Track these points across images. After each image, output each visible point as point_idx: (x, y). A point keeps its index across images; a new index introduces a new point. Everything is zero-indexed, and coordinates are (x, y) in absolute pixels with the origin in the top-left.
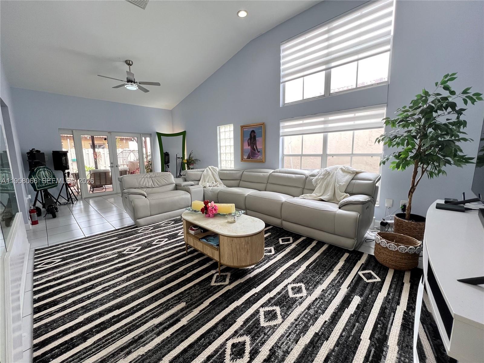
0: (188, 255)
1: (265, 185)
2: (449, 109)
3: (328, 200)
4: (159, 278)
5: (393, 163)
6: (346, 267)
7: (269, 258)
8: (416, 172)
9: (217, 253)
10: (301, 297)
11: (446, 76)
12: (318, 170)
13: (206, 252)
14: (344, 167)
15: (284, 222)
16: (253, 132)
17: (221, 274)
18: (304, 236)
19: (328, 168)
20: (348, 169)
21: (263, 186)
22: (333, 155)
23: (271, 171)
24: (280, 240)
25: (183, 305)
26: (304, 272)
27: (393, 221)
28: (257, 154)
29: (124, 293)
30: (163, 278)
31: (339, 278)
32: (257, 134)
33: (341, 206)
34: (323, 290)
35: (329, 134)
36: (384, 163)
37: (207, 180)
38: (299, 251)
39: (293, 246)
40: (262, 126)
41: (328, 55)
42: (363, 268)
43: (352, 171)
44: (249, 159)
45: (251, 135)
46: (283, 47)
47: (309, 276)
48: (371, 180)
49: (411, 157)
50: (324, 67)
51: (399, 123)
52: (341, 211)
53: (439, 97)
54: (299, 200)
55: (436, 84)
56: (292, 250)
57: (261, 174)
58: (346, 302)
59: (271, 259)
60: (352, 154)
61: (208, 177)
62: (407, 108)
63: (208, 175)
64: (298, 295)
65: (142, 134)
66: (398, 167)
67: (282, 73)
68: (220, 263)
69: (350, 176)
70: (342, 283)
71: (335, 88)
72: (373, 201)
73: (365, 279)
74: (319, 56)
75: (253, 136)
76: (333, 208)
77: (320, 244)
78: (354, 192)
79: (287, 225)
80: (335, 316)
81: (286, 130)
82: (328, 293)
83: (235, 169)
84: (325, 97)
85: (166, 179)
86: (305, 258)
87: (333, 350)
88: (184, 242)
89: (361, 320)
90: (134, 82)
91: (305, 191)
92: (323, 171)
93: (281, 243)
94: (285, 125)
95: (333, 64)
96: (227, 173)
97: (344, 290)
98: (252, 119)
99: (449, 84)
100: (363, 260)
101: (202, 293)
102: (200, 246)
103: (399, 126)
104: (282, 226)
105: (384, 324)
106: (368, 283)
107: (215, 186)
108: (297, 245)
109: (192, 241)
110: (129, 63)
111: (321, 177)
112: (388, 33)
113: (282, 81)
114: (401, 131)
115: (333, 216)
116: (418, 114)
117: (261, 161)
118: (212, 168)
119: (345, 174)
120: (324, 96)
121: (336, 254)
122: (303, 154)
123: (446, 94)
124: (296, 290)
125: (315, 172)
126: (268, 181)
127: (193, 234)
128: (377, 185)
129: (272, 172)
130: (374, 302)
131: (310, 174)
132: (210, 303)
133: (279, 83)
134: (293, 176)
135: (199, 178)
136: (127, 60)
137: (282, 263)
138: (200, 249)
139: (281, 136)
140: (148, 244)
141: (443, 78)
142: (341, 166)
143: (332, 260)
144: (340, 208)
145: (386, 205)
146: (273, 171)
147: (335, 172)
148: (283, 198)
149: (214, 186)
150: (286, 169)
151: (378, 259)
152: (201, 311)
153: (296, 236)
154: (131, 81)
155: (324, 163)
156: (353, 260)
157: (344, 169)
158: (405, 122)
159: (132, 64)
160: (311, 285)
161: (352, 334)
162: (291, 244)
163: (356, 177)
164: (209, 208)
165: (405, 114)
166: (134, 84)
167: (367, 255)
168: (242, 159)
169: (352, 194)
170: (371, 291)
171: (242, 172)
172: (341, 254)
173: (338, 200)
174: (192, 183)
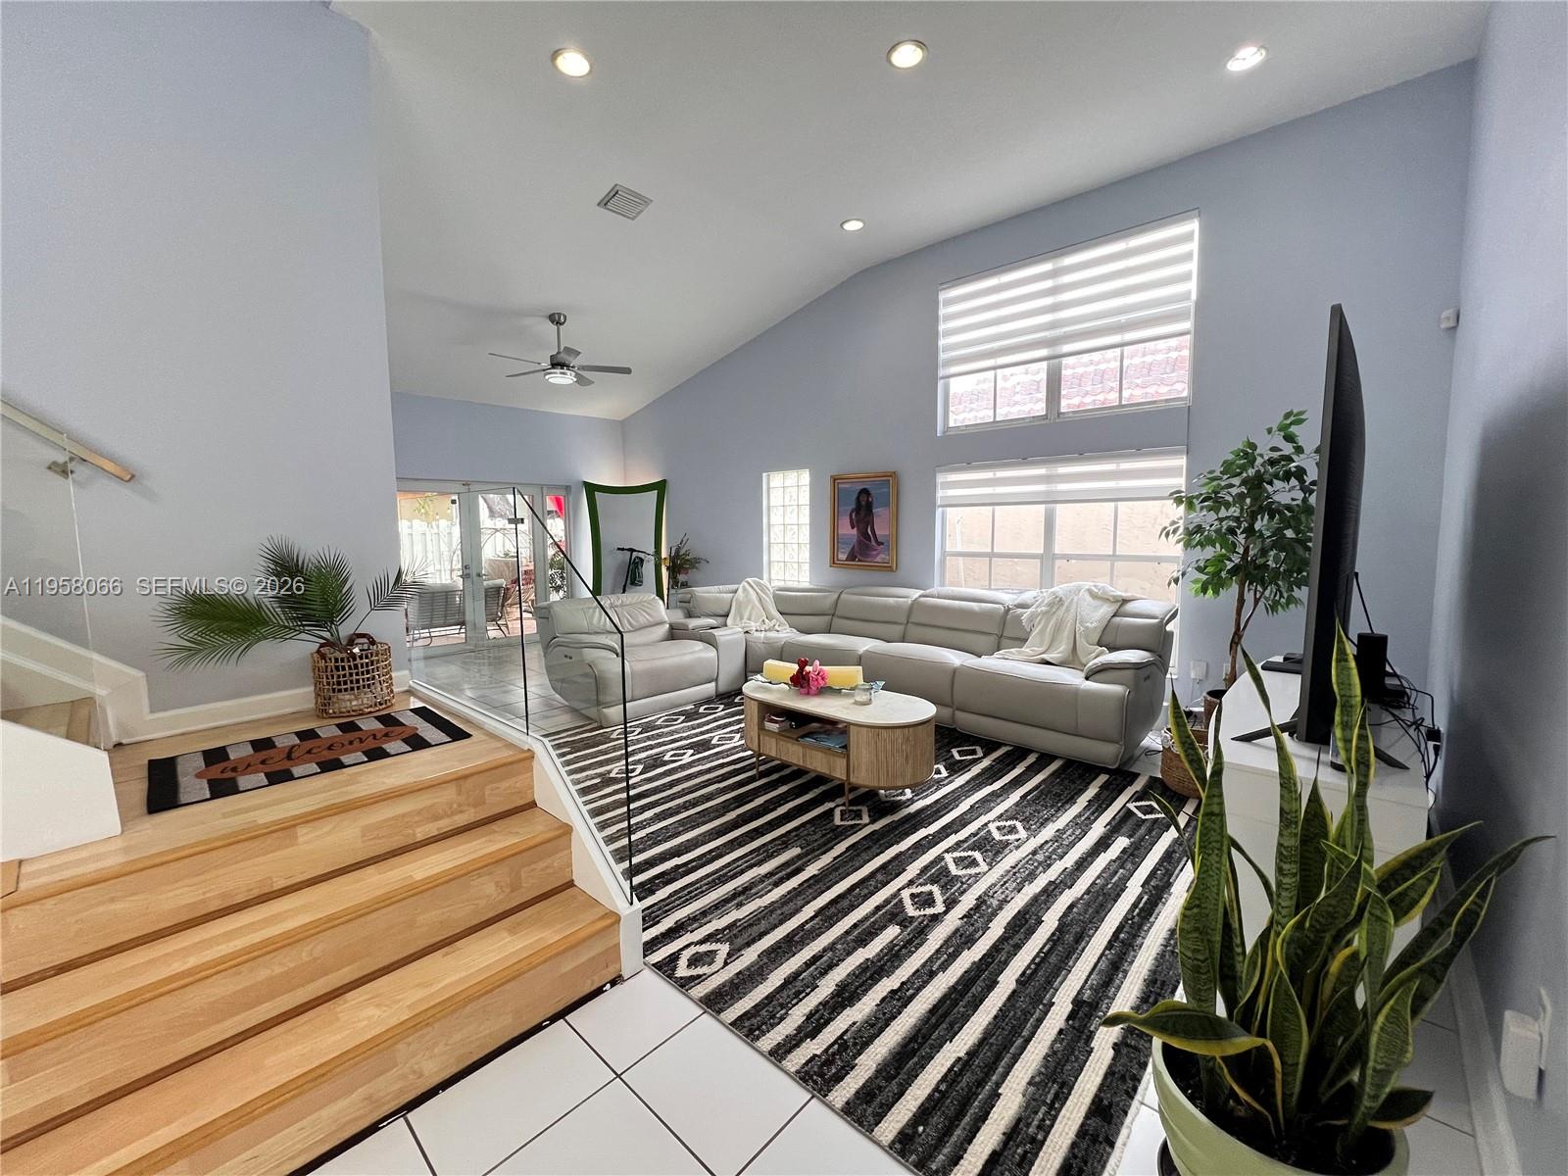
0: (760, 779)
1: (902, 627)
2: (1294, 482)
3: (1062, 663)
4: (723, 815)
5: (1195, 581)
6: (1103, 797)
7: (939, 784)
8: (1241, 601)
9: (841, 763)
10: (1017, 840)
11: (1287, 416)
12: (1033, 593)
13: (811, 763)
14: (1095, 586)
15: (959, 715)
16: (865, 492)
17: (851, 808)
18: (1006, 745)
19: (1059, 589)
20: (1104, 592)
21: (898, 630)
22: (1068, 558)
23: (915, 594)
24: (954, 752)
25: (796, 851)
26: (1017, 804)
27: (1202, 709)
28: (875, 550)
29: (668, 837)
30: (732, 815)
31: (1088, 813)
32: (875, 499)
33: (1090, 673)
34: (1058, 831)
35: (1059, 506)
36: (1176, 581)
37: (746, 616)
38: (1000, 771)
39: (986, 763)
40: (890, 480)
41: (1053, 325)
42: (1138, 797)
43: (1114, 597)
44: (854, 560)
45: (858, 498)
46: (943, 296)
47: (1028, 811)
48: (1156, 618)
49: (1229, 572)
50: (1043, 352)
51: (1202, 502)
52: (1091, 685)
53: (1276, 455)
54: (991, 663)
55: (1270, 431)
56: (984, 771)
57: (891, 600)
58: (1103, 844)
59: (944, 785)
60: (1114, 555)
61: (750, 608)
62: (1217, 474)
63: (749, 601)
64: (1011, 837)
65: (545, 488)
66: (1204, 590)
67: (942, 356)
68: (849, 784)
69: (1109, 607)
70: (1095, 820)
71: (1071, 402)
72: (1161, 662)
73: (1140, 815)
74: (1032, 327)
75: (863, 503)
76: (1072, 678)
77: (1045, 759)
78: (1118, 643)
79: (967, 721)
80: (1082, 863)
81: (951, 492)
82: (1068, 833)
83: (811, 587)
84: (1047, 421)
85: (647, 610)
86: (1017, 783)
87: (1081, 898)
88: (750, 753)
89: (1129, 866)
90: (568, 367)
91: (1004, 642)
92: (1046, 595)
93: (957, 757)
94: (949, 480)
95: (1067, 348)
96: (796, 596)
97: (1098, 829)
98: (863, 460)
99: (1293, 429)
100: (1138, 785)
101: (824, 835)
102: (794, 753)
103: (1202, 508)
104: (954, 722)
105: (1167, 870)
106: (1146, 820)
107: (769, 630)
108: (994, 761)
109: (774, 745)
110: (556, 319)
111: (1043, 608)
112: (1186, 296)
113: (941, 372)
114: (1207, 518)
115: (1073, 695)
116: (1240, 486)
117: (888, 568)
118: (754, 582)
119: (1098, 603)
120: (1045, 417)
121: (1081, 776)
122: (995, 551)
123: (1288, 449)
124: (1005, 831)
125: (1027, 597)
126: (909, 617)
127: (777, 731)
128: (1169, 628)
129: (920, 596)
130: (1153, 844)
131: (1016, 603)
132: (848, 849)
133: (934, 379)
134: (974, 606)
135: (726, 610)
136: (554, 314)
137: (968, 791)
138: (795, 761)
139: (940, 506)
140: (656, 760)
141: (1282, 419)
142: (1088, 585)
143: (1073, 787)
144: (1087, 678)
145: (1193, 676)
146: (921, 592)
147: (1076, 598)
148: (955, 658)
149: (766, 631)
150: (948, 589)
151: (1169, 782)
152: (835, 859)
153: (990, 746)
154: (562, 365)
155: (1046, 578)
156: (1118, 785)
157: (1096, 591)
158: (1215, 501)
159: (564, 323)
160: (1035, 823)
161: (1113, 881)
162: (979, 759)
163: (1122, 609)
164: (811, 675)
165: (1215, 483)
166: (569, 372)
167: (1147, 778)
168: (834, 562)
169: (1112, 649)
170: (1150, 831)
171: (836, 596)
172: (1093, 776)
173: (1084, 661)
174: (711, 621)
